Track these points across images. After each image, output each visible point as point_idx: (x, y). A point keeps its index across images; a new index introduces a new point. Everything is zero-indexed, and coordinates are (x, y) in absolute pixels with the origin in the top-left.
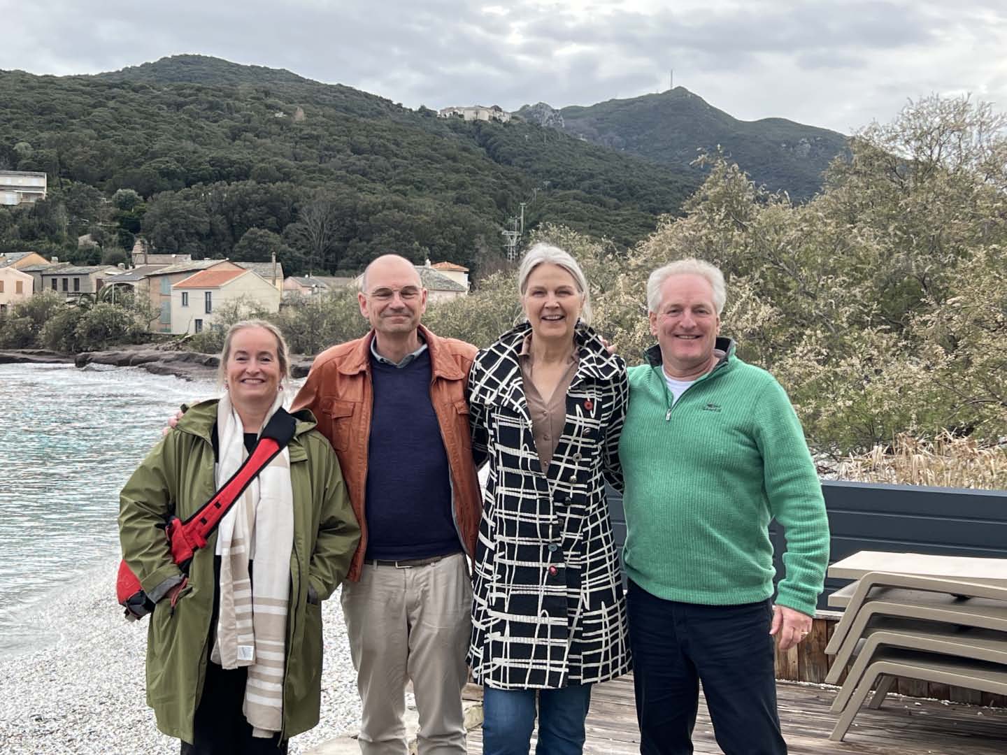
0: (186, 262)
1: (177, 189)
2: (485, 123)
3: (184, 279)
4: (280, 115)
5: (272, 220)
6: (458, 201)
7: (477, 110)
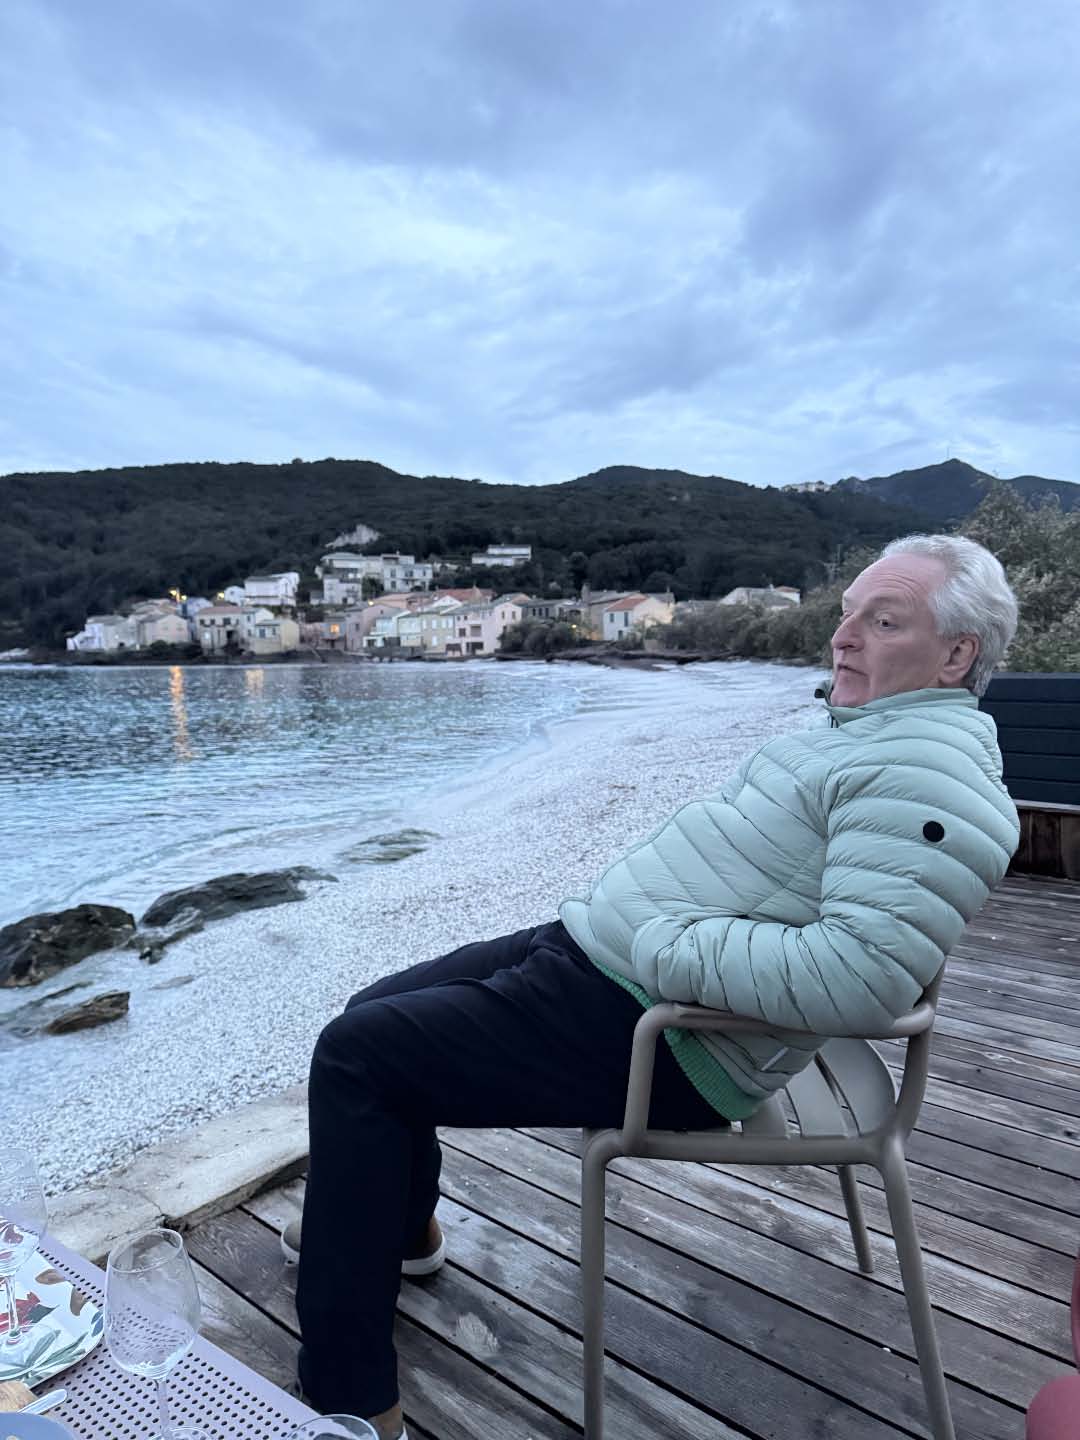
0: (614, 595)
1: (608, 549)
2: (812, 493)
3: (612, 605)
4: (674, 499)
5: (667, 566)
6: (793, 546)
7: (807, 484)
